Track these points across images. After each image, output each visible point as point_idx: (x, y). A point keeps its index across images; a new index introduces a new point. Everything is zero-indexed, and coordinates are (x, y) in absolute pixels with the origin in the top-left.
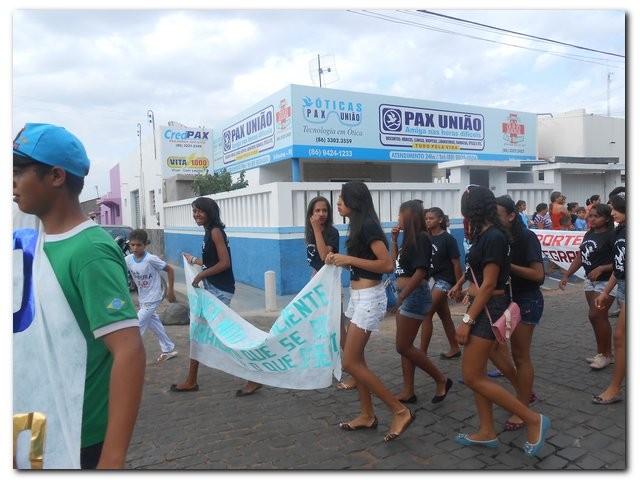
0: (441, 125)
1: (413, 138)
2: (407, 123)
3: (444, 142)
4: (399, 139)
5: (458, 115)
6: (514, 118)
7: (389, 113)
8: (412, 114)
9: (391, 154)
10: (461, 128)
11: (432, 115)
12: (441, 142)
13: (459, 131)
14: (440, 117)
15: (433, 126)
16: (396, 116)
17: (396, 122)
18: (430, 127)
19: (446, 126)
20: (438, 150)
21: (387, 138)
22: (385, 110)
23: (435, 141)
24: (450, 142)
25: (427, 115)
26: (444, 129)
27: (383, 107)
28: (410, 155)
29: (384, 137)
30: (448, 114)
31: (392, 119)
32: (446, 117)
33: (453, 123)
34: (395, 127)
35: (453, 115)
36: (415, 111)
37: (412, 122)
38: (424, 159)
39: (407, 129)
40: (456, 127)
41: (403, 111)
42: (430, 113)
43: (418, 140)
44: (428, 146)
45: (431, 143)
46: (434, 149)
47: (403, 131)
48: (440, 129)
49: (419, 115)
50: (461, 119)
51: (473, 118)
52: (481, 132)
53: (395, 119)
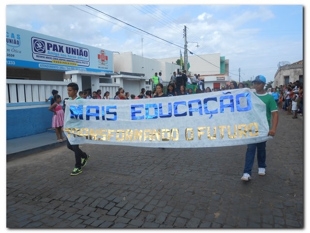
0: (67, 52)
1: (52, 57)
2: (48, 49)
3: (69, 61)
4: (44, 57)
5: (76, 48)
6: (102, 52)
7: (37, 42)
8: (51, 45)
9: (40, 65)
10: (78, 54)
11: (62, 47)
12: (68, 61)
13: (77, 56)
14: (67, 48)
15: (63, 52)
16: (42, 44)
17: (42, 48)
18: (61, 53)
19: (70, 53)
20: (66, 65)
21: (37, 56)
22: (35, 41)
23: (64, 60)
24: (72, 61)
25: (59, 46)
26: (69, 55)
27: (33, 39)
28: (51, 67)
29: (35, 56)
30: (71, 47)
31: (40, 47)
32: (70, 48)
33: (74, 52)
34: (41, 50)
35: (74, 48)
36: (53, 43)
37: (51, 49)
38: (59, 69)
39: (49, 53)
40: (75, 54)
41: (46, 42)
42: (61, 45)
43: (55, 59)
44: (61, 62)
45: (62, 61)
46: (64, 64)
47: (46, 53)
48: (67, 54)
49: (55, 46)
50: (78, 50)
51: (83, 50)
52: (88, 58)
53: (41, 46)
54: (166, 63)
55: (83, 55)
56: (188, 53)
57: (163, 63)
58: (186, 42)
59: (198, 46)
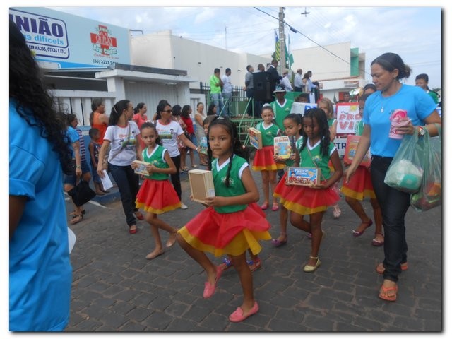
50: (34, 22)
51: (50, 23)
52: (63, 39)
55: (49, 33)
59: (306, 13)
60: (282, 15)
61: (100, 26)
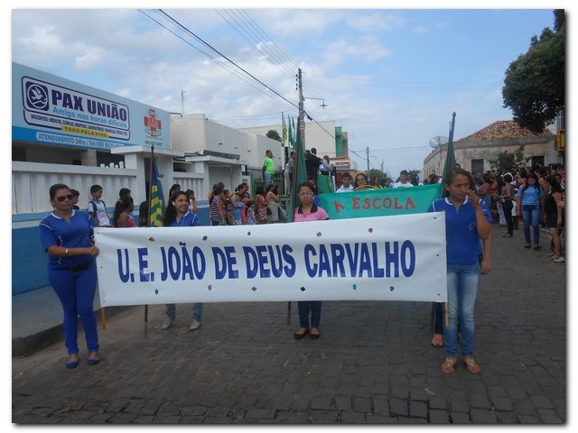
0: (89, 110)
1: (62, 120)
2: (55, 103)
3: (94, 128)
4: (46, 119)
5: (106, 103)
6: (152, 113)
7: (33, 88)
8: (59, 93)
9: (38, 133)
10: (109, 116)
11: (81, 99)
12: (91, 128)
13: (106, 118)
14: (89, 101)
15: (82, 110)
16: (42, 93)
17: (42, 99)
18: (79, 111)
19: (94, 112)
20: (87, 136)
21: (33, 117)
22: (28, 84)
23: (85, 126)
24: (99, 129)
25: (75, 97)
26: (94, 115)
27: (26, 80)
28: (60, 139)
29: (28, 115)
30: (97, 100)
31: (39, 97)
32: (94, 102)
33: (102, 110)
34: (40, 105)
35: (102, 102)
36: (63, 91)
37: (60, 102)
38: (74, 144)
39: (55, 110)
40: (104, 115)
41: (50, 88)
42: (78, 95)
43: (68, 123)
44: (78, 131)
45: (81, 128)
46: (84, 135)
47: (50, 111)
48: (89, 114)
49: (67, 96)
50: (108, 106)
51: (119, 107)
52: (126, 122)
53: (41, 96)
54: (258, 136)
55: (118, 118)
56: (306, 118)
57: (254, 137)
58: (302, 99)
59: (323, 105)
60: (301, 105)
61: (151, 110)
